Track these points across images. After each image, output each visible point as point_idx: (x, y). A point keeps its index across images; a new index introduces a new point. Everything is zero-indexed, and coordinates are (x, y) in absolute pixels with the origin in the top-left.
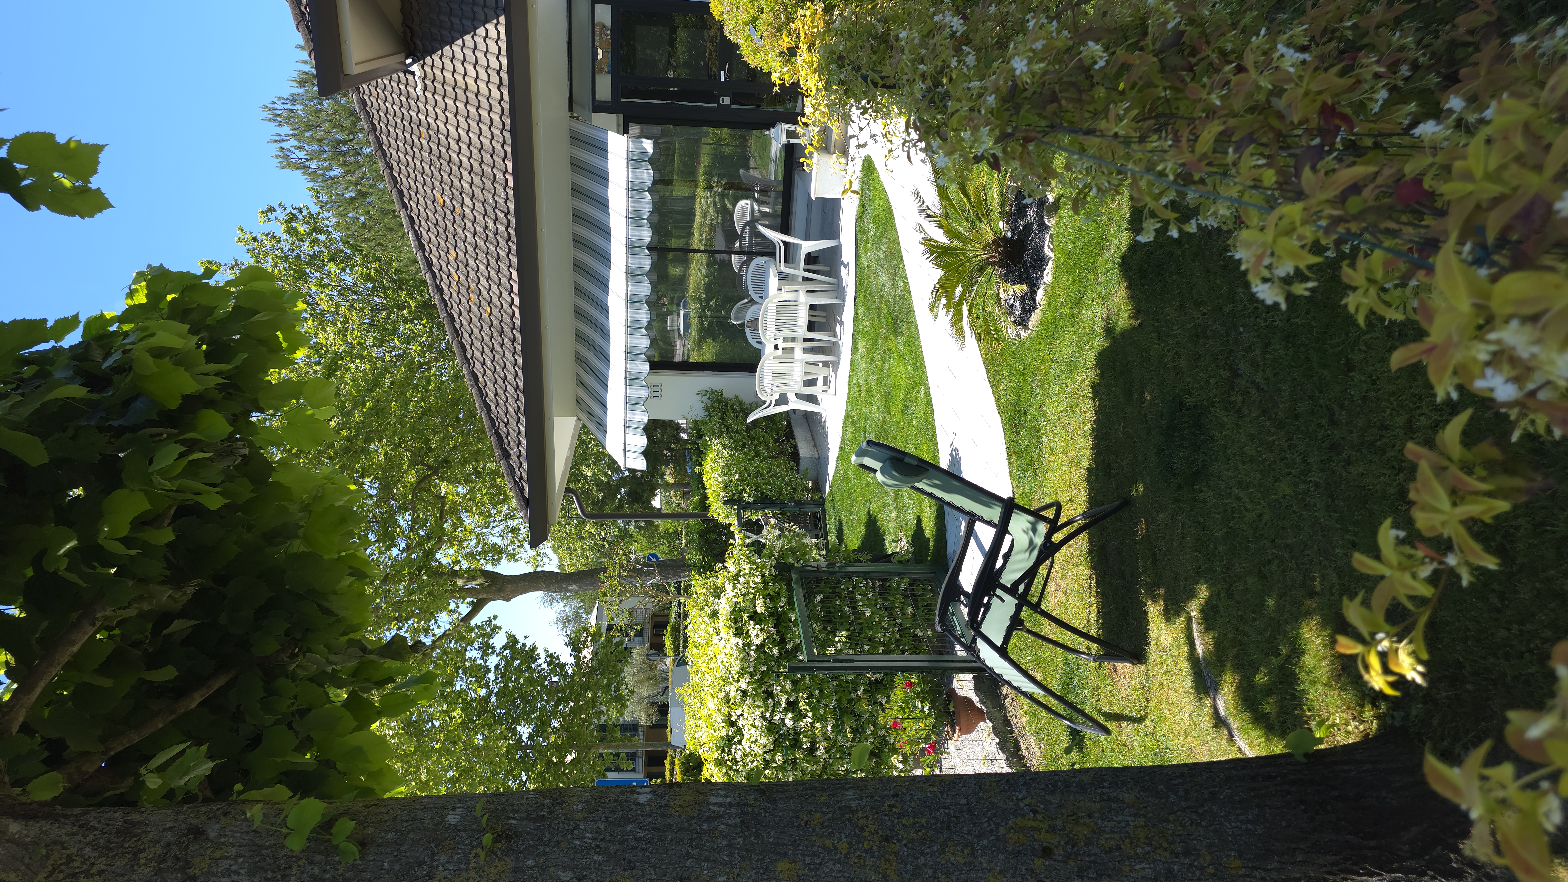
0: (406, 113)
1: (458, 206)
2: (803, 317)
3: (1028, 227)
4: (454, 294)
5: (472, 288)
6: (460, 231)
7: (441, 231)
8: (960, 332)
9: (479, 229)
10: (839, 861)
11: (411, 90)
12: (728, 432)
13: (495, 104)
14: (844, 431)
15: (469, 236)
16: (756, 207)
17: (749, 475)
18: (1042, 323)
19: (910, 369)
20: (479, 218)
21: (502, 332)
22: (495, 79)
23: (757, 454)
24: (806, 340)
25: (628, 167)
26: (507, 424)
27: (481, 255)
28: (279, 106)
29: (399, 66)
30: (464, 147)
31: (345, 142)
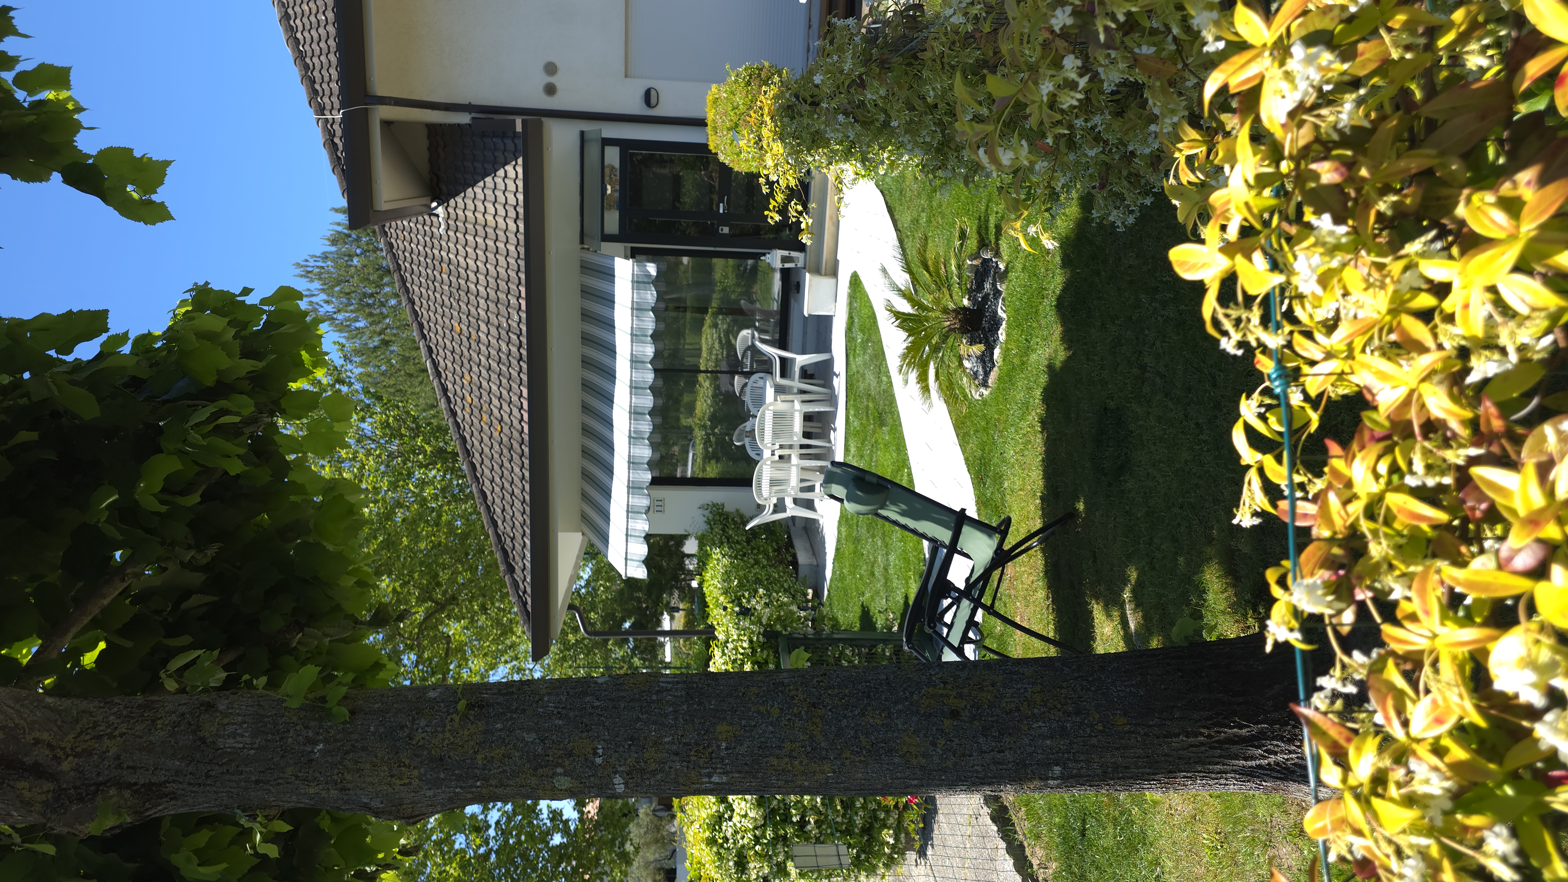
0: (429, 251)
1: (474, 333)
2: (798, 425)
3: (986, 298)
4: (467, 416)
5: (484, 409)
6: (474, 355)
7: (457, 357)
8: (926, 389)
9: (493, 352)
10: (771, 724)
11: (435, 230)
12: (728, 542)
13: (511, 236)
14: (839, 532)
15: (483, 359)
16: (756, 334)
17: (748, 581)
18: (1000, 379)
19: (894, 455)
20: (493, 341)
21: (511, 449)
22: (512, 213)
23: (757, 562)
24: (802, 447)
25: (633, 289)
26: (513, 539)
27: (494, 377)
28: (311, 263)
29: (424, 209)
30: (481, 278)
31: (371, 295)
